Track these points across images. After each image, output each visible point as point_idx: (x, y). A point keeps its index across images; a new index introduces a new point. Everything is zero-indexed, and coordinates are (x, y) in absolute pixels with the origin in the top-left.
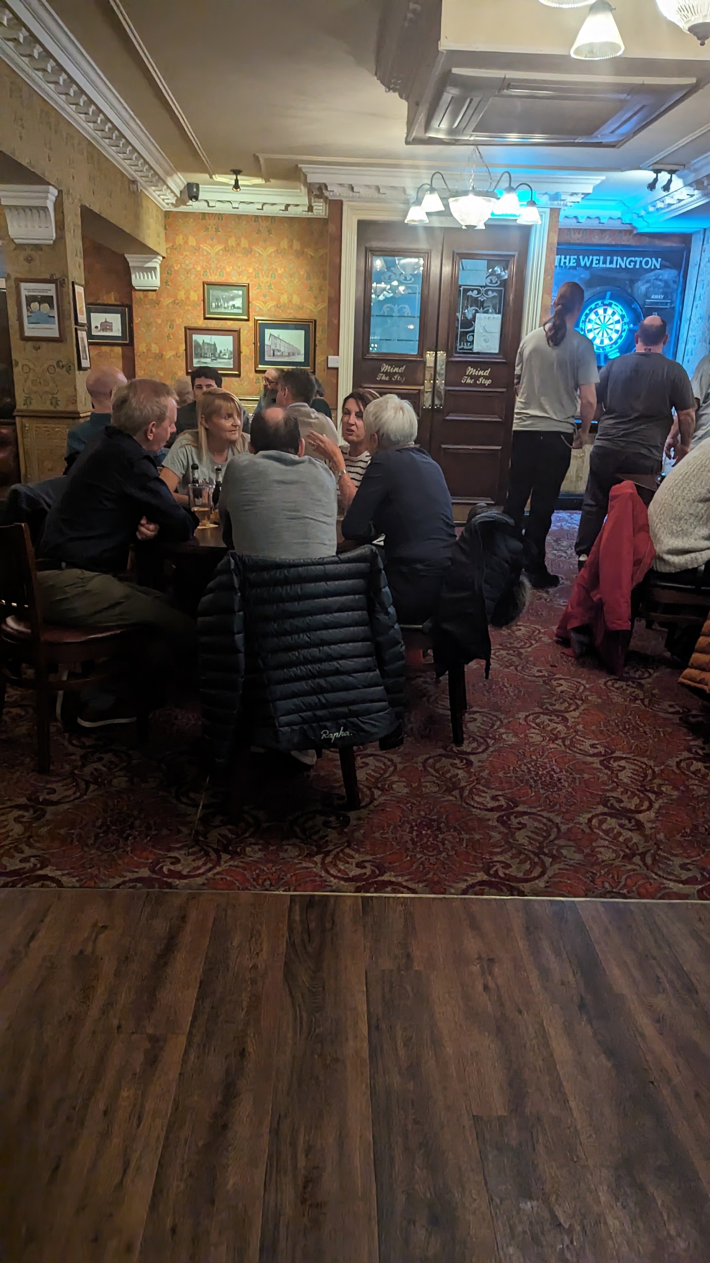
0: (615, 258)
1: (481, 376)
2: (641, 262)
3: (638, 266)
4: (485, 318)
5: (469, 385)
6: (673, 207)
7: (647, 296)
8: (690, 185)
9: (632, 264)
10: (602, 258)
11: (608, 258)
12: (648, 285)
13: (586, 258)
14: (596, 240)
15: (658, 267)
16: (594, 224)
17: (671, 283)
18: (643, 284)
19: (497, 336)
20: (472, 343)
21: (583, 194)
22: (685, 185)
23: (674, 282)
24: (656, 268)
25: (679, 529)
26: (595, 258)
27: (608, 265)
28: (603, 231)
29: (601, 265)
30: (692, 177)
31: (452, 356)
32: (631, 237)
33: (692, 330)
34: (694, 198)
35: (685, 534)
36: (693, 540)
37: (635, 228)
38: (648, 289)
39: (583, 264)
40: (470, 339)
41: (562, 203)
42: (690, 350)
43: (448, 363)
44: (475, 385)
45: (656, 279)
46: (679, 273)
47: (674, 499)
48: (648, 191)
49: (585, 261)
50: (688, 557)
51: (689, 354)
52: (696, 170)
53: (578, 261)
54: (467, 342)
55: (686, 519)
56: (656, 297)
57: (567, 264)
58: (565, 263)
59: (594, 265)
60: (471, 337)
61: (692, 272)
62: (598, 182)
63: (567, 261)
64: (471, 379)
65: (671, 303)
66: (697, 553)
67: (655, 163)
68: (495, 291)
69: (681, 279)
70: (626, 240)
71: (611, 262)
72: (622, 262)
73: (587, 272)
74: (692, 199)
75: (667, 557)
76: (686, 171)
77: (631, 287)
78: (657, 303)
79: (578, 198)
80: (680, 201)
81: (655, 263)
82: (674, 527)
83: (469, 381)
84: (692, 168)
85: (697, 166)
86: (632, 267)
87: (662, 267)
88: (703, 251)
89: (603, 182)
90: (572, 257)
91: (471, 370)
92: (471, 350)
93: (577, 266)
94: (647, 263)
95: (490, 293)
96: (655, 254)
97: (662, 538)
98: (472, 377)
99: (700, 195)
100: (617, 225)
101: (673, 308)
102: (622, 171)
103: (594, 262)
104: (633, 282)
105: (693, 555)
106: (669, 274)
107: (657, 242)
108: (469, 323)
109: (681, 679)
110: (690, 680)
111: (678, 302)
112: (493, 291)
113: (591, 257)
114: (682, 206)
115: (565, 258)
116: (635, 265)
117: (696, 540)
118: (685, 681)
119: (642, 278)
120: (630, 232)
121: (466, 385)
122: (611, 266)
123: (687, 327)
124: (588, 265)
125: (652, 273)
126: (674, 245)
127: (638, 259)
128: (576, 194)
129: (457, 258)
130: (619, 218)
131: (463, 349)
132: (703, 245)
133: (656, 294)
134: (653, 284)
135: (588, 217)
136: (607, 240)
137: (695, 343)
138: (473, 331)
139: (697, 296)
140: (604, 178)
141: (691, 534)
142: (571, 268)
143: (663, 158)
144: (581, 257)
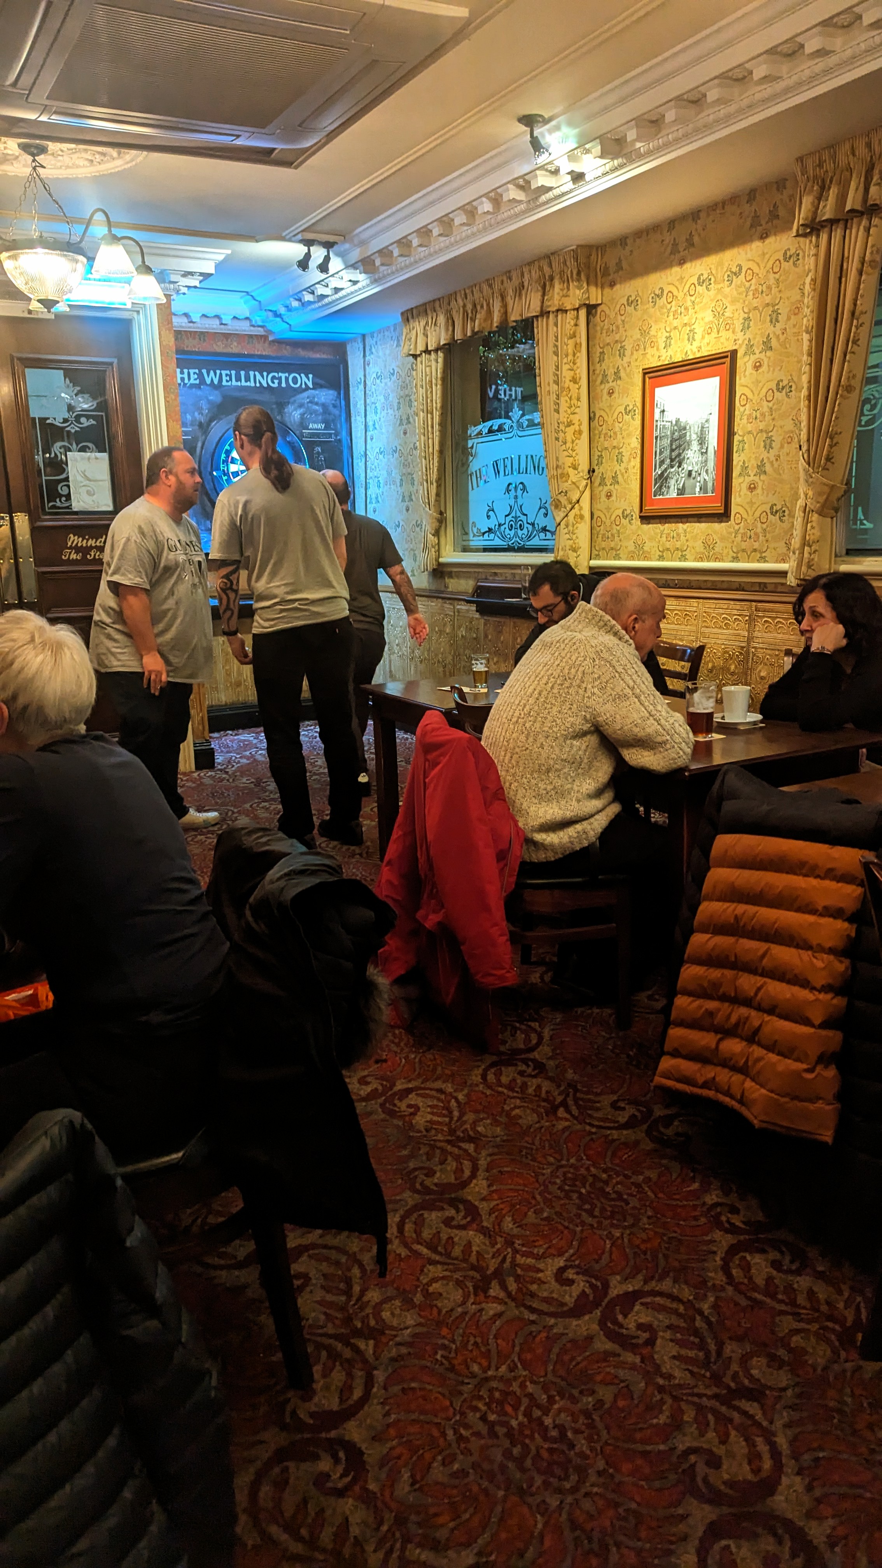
0: (251, 373)
1: (91, 548)
2: (287, 379)
3: (284, 385)
4: (83, 459)
5: (75, 562)
6: (326, 300)
7: (303, 425)
8: (354, 266)
9: (276, 381)
10: (233, 372)
11: (243, 373)
12: (302, 410)
13: (212, 373)
14: (219, 347)
15: (310, 385)
16: (213, 325)
17: (331, 408)
18: (295, 409)
19: (107, 485)
20: (68, 497)
21: (201, 274)
22: (347, 267)
23: (335, 406)
24: (307, 388)
25: (549, 787)
26: (224, 373)
27: (244, 383)
28: (227, 336)
29: (234, 383)
30: (355, 255)
31: (39, 519)
32: (266, 345)
33: (372, 470)
34: (359, 285)
35: (560, 794)
36: (574, 803)
37: (271, 332)
38: (302, 415)
39: (208, 381)
40: (65, 491)
41: (172, 286)
42: (374, 496)
43: (34, 530)
44: (84, 561)
45: (311, 402)
46: (339, 394)
47: (531, 739)
48: (300, 271)
49: (211, 377)
50: (571, 831)
51: (374, 501)
52: (363, 243)
53: (200, 376)
54: (61, 496)
55: (556, 770)
56: (315, 426)
57: (186, 381)
58: (182, 379)
59: (224, 383)
60: (65, 488)
61: (356, 394)
62: (221, 258)
63: (186, 376)
64: (77, 553)
65: (336, 435)
66: (585, 823)
67: (303, 231)
68: (93, 417)
69: (343, 402)
70: (260, 349)
71: (247, 379)
72: (264, 380)
73: (216, 392)
74: (356, 287)
75: (539, 837)
76: (347, 246)
77: (281, 413)
78: (318, 435)
79: (194, 282)
80: (337, 290)
81: (306, 380)
82: (541, 785)
83: (74, 556)
84: (356, 241)
85: (364, 236)
86: (276, 385)
87: (316, 386)
88: (366, 364)
89: (227, 258)
90: (192, 371)
91: (73, 540)
92: (68, 507)
93: (200, 384)
94: (295, 380)
95: (83, 420)
96: (303, 368)
97: (525, 806)
98: (78, 549)
99: (368, 281)
100: (244, 328)
101: (340, 441)
102: (257, 241)
103: (224, 378)
104: (281, 406)
105: (579, 827)
106: (326, 396)
107: (302, 353)
108: (58, 466)
109: (658, 1080)
110: (678, 1080)
111: (344, 433)
112: (88, 417)
113: (218, 372)
114: (341, 298)
115: (182, 373)
116: (280, 383)
117: (578, 801)
118: (669, 1083)
119: (292, 400)
120: (264, 338)
121: (70, 562)
122: (248, 384)
123: (362, 465)
124: (216, 381)
125: (305, 394)
126: (324, 356)
127: (283, 376)
128: (191, 274)
129: (18, 366)
130: (247, 318)
131: (54, 507)
132: (364, 356)
133: (314, 422)
134: (308, 408)
135: (204, 316)
136: (235, 348)
137: (379, 487)
138: (67, 479)
139: (370, 424)
140: (229, 252)
141: (569, 793)
142: (192, 386)
143: (313, 224)
144: (204, 371)
